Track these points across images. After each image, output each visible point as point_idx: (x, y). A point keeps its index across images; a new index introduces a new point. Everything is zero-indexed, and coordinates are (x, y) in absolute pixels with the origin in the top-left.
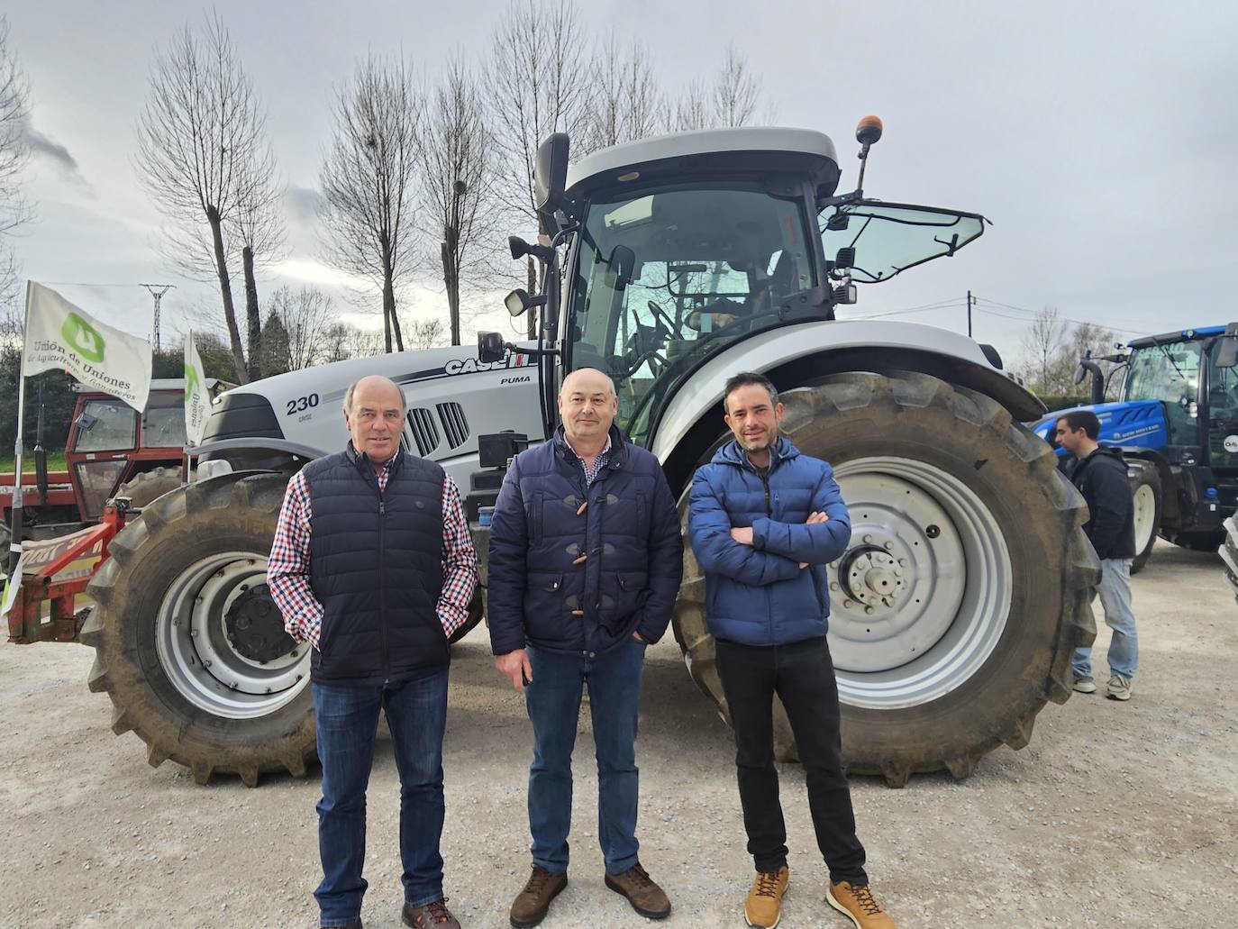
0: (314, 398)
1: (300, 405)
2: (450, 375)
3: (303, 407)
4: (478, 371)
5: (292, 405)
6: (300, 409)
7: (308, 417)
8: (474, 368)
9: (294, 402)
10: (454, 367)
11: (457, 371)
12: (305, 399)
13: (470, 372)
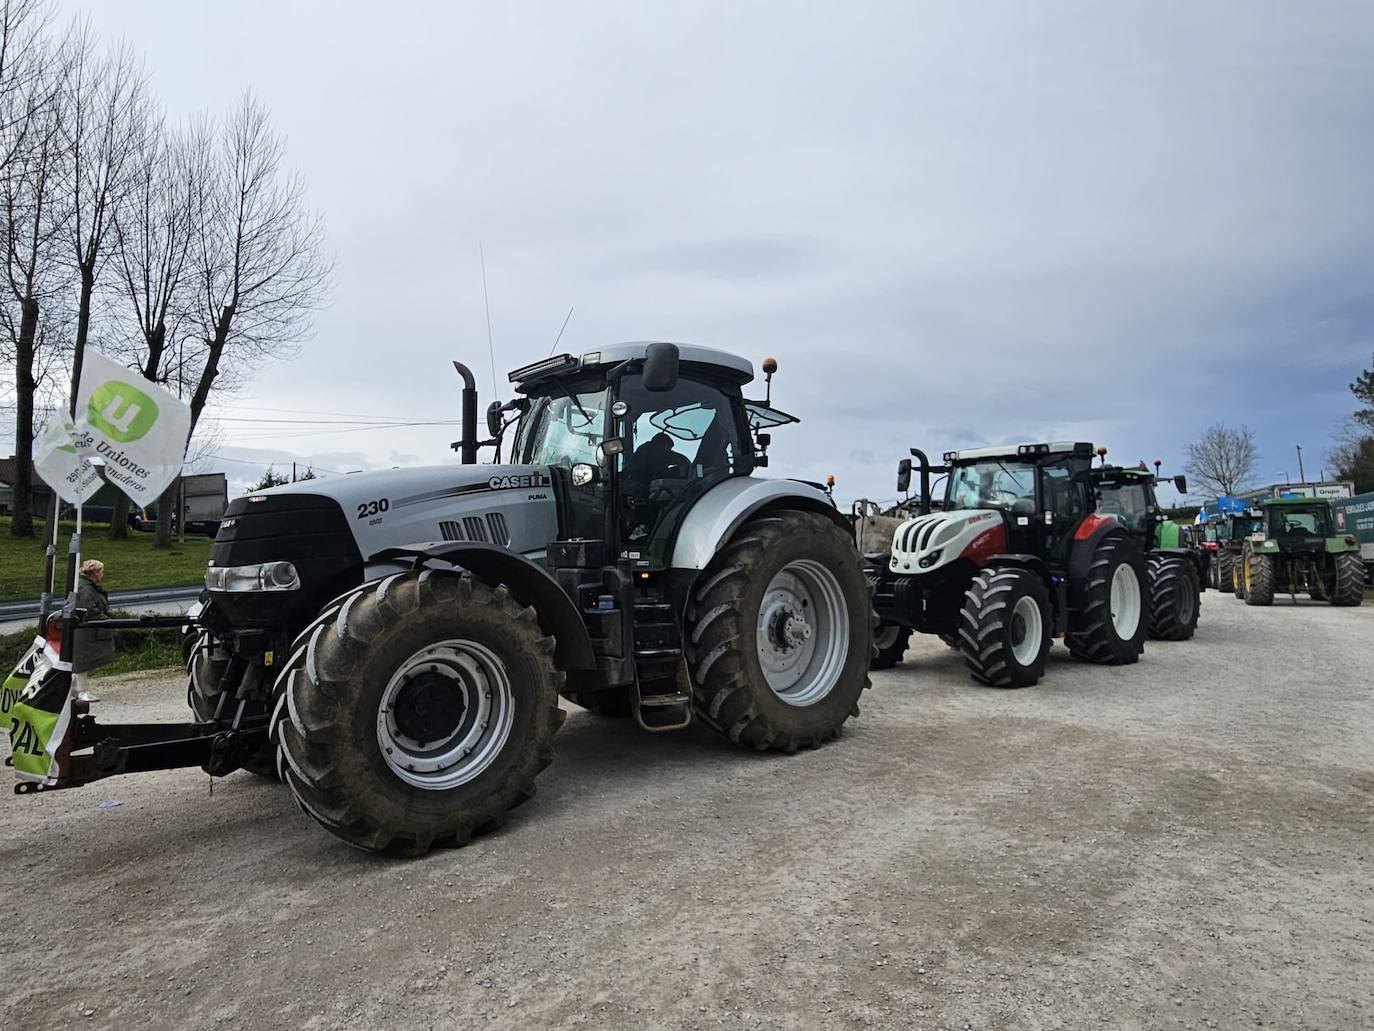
0: (384, 503)
1: (371, 509)
2: (493, 490)
3: (374, 510)
4: (512, 488)
5: (363, 508)
6: (371, 513)
7: (380, 521)
8: (508, 486)
9: (365, 506)
10: (495, 483)
11: (497, 486)
12: (376, 503)
13: (506, 488)
